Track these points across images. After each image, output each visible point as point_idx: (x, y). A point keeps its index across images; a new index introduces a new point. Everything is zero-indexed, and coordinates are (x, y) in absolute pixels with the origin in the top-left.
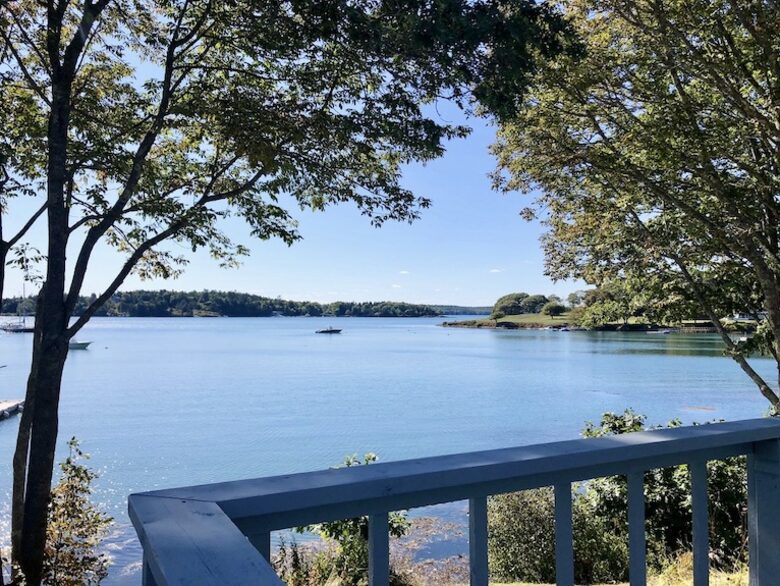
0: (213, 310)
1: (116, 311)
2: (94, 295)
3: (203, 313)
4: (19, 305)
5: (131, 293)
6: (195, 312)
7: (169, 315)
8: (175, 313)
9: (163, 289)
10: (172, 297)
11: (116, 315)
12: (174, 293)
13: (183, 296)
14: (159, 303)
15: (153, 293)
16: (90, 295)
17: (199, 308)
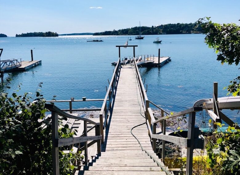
0: (199, 31)
1: (161, 32)
2: (153, 27)
3: (195, 32)
4: (129, 31)
5: (166, 25)
6: (192, 31)
7: (181, 33)
8: (183, 32)
9: (178, 23)
10: (182, 26)
11: (161, 34)
12: (183, 24)
13: (186, 25)
14: (177, 28)
15: (174, 24)
16: (151, 27)
17: (193, 30)
